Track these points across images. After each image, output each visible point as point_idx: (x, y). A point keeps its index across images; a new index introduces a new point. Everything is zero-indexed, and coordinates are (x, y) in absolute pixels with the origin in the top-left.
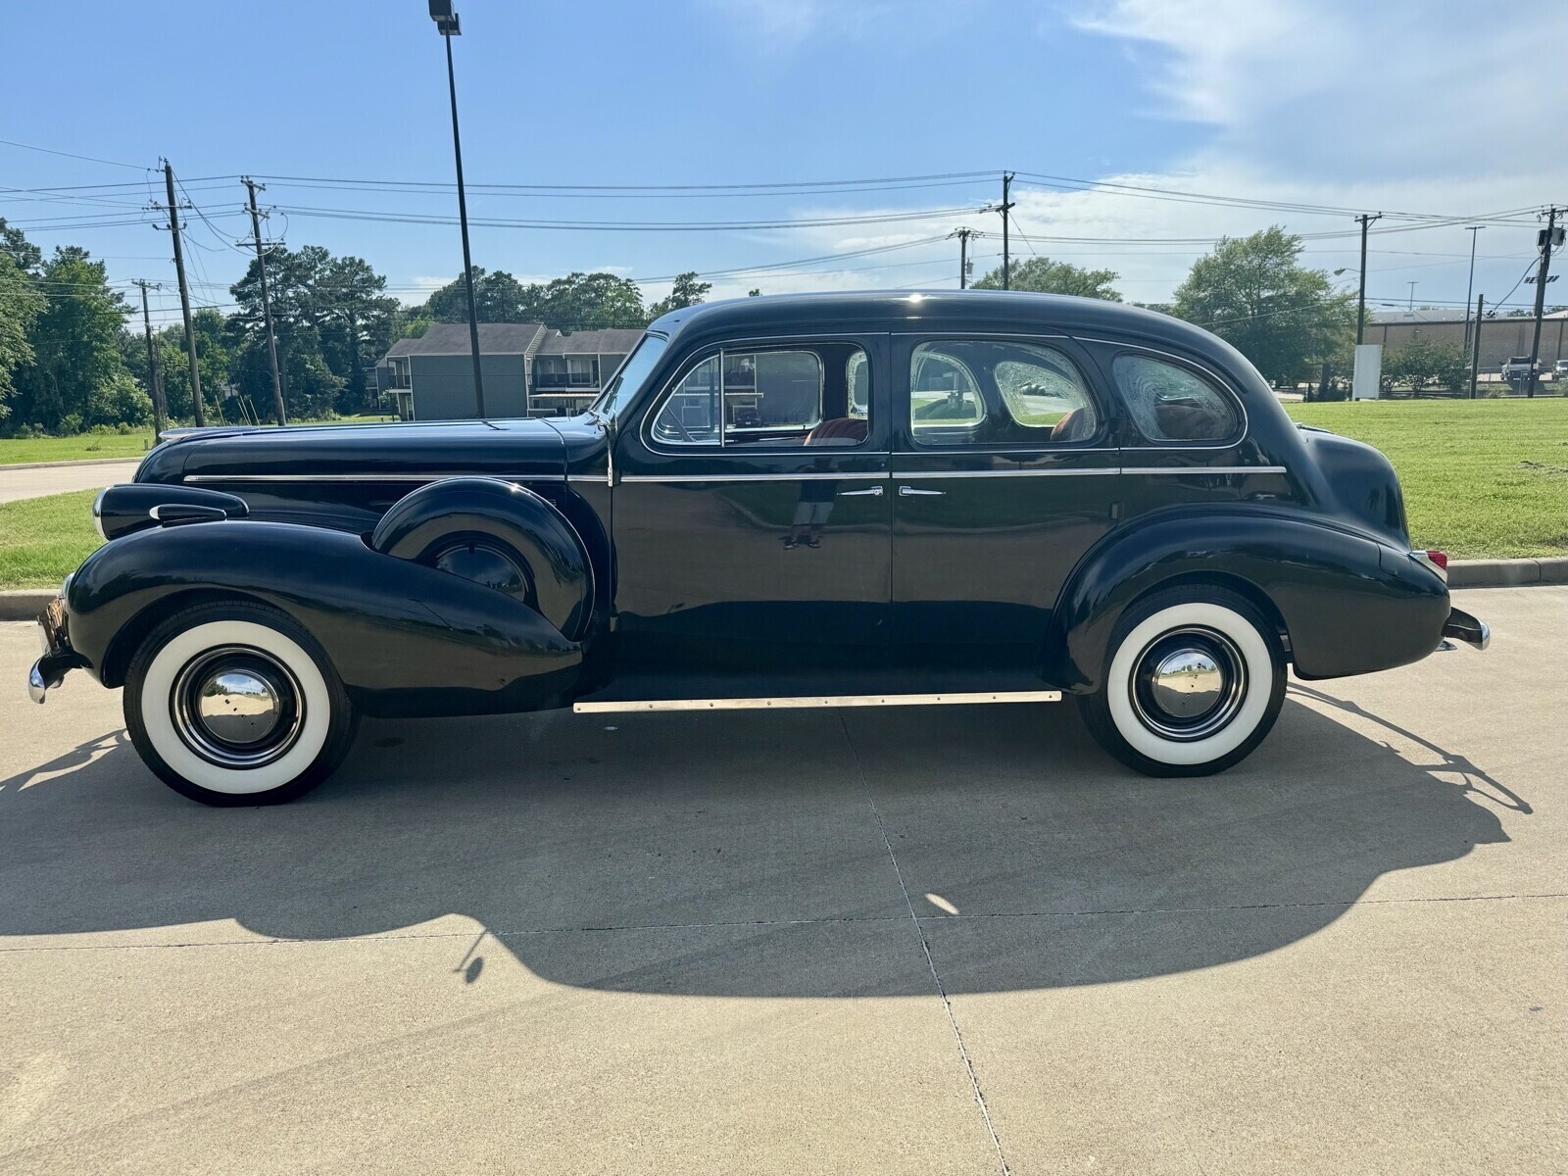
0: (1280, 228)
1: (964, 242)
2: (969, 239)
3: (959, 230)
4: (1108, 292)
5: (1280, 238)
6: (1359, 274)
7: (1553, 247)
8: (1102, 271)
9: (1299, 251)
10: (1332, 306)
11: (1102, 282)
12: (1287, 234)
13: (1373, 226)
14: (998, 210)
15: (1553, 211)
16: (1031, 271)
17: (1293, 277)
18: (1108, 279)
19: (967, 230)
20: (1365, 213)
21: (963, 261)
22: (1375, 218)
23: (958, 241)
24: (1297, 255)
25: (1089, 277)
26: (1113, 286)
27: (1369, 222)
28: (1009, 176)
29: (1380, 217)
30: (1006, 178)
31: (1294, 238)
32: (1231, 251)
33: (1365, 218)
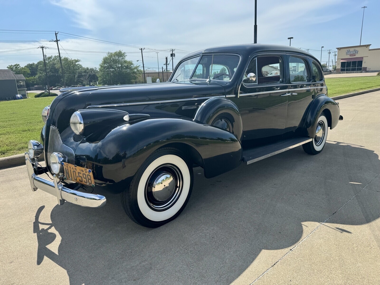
0: (121, 50)
1: (43, 50)
2: (44, 49)
3: (41, 46)
4: (79, 64)
5: (121, 53)
6: (142, 61)
7: (173, 57)
8: (77, 59)
9: (126, 56)
10: (134, 69)
11: (77, 62)
12: (123, 52)
13: (143, 51)
14: (55, 41)
15: (172, 50)
16: (56, 59)
17: (125, 62)
18: (78, 61)
19: (43, 46)
20: (141, 48)
21: (43, 55)
22: (144, 49)
23: (41, 49)
24: (126, 57)
25: (73, 61)
26: (80, 63)
27: (142, 50)
28: (57, 33)
29: (145, 49)
30: (56, 33)
31: (124, 53)
32: (111, 55)
33: (141, 49)
